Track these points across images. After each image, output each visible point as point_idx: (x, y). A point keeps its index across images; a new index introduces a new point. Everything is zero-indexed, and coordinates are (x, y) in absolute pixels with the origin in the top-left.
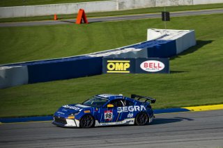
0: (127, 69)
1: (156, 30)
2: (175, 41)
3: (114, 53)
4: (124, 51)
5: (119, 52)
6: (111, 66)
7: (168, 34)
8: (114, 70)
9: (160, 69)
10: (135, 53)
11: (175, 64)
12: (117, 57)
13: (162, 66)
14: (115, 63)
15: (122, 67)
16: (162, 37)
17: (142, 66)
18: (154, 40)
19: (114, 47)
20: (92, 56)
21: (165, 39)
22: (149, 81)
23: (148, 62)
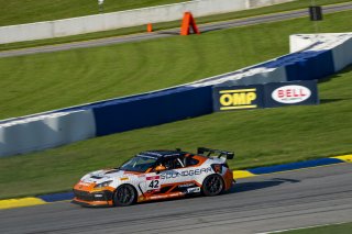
0: (253, 102)
1: (305, 35)
2: (330, 51)
3: (231, 78)
4: (247, 74)
5: (239, 76)
6: (227, 100)
7: (322, 40)
8: (232, 105)
9: (304, 98)
10: (265, 75)
12: (236, 84)
13: (306, 93)
14: (232, 94)
15: (244, 99)
16: (312, 46)
17: (275, 95)
18: (299, 53)
19: (233, 68)
20: (197, 86)
21: (316, 49)
23: (284, 88)
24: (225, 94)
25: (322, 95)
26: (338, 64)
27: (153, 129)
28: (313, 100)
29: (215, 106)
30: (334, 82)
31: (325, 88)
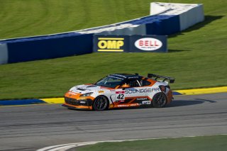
0: (121, 48)
1: (161, 3)
2: (178, 16)
3: (107, 29)
4: (119, 28)
5: (113, 29)
6: (103, 44)
7: (172, 8)
8: (106, 49)
9: (157, 48)
10: (131, 29)
11: (177, 42)
12: (110, 34)
13: (159, 44)
14: (107, 41)
15: (115, 45)
16: (165, 12)
17: (137, 44)
18: (156, 16)
19: (109, 23)
20: (82, 33)
21: (169, 14)
22: (142, 61)
24: (102, 41)
25: (169, 46)
26: (183, 26)
27: (49, 62)
28: (163, 49)
29: (94, 48)
30: (179, 38)
31: (173, 42)
